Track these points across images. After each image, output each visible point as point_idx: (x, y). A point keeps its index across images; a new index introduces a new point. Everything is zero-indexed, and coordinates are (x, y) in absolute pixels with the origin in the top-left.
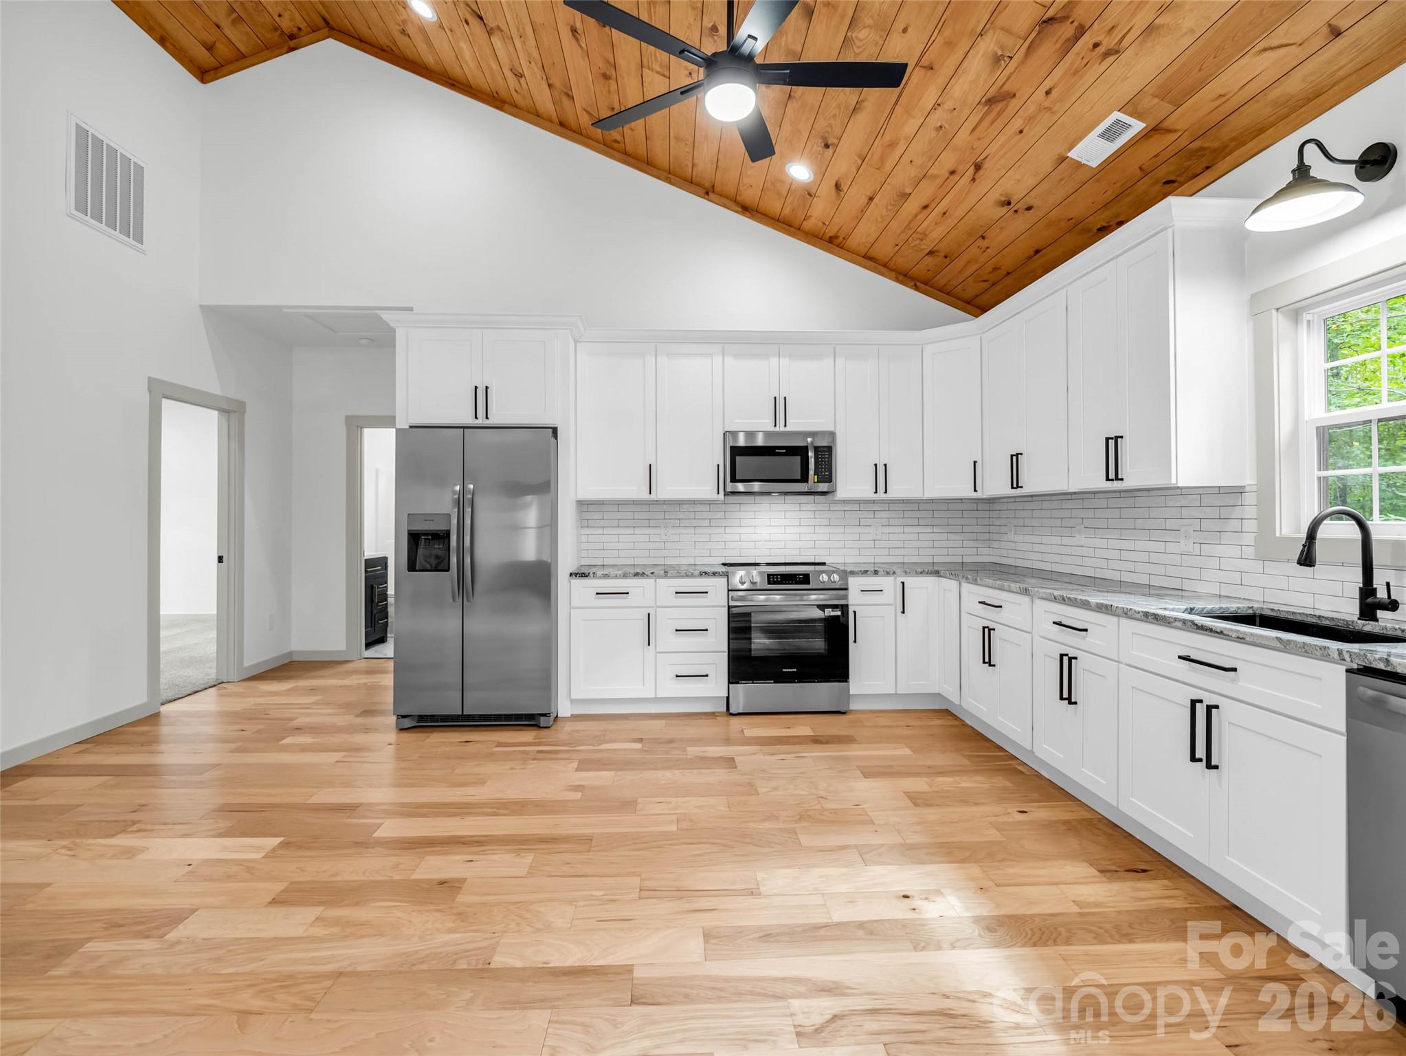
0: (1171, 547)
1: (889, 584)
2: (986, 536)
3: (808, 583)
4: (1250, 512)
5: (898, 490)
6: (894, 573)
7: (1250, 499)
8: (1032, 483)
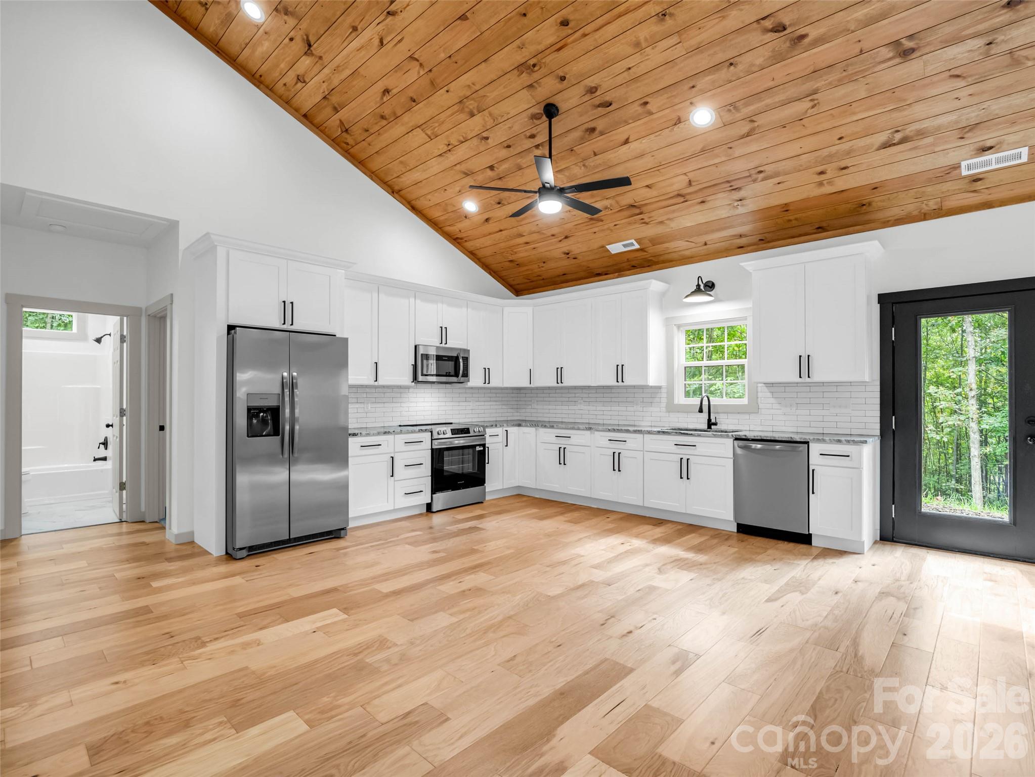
0: (629, 409)
1: (499, 431)
2: (516, 406)
3: (469, 433)
4: (664, 395)
5: (495, 382)
6: (503, 426)
7: (664, 390)
8: (568, 381)
